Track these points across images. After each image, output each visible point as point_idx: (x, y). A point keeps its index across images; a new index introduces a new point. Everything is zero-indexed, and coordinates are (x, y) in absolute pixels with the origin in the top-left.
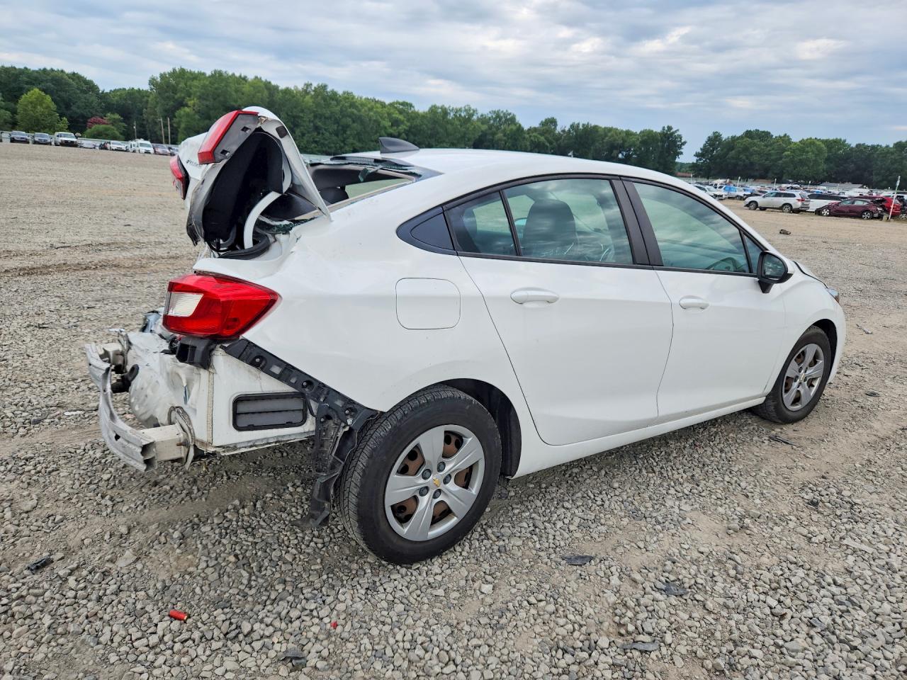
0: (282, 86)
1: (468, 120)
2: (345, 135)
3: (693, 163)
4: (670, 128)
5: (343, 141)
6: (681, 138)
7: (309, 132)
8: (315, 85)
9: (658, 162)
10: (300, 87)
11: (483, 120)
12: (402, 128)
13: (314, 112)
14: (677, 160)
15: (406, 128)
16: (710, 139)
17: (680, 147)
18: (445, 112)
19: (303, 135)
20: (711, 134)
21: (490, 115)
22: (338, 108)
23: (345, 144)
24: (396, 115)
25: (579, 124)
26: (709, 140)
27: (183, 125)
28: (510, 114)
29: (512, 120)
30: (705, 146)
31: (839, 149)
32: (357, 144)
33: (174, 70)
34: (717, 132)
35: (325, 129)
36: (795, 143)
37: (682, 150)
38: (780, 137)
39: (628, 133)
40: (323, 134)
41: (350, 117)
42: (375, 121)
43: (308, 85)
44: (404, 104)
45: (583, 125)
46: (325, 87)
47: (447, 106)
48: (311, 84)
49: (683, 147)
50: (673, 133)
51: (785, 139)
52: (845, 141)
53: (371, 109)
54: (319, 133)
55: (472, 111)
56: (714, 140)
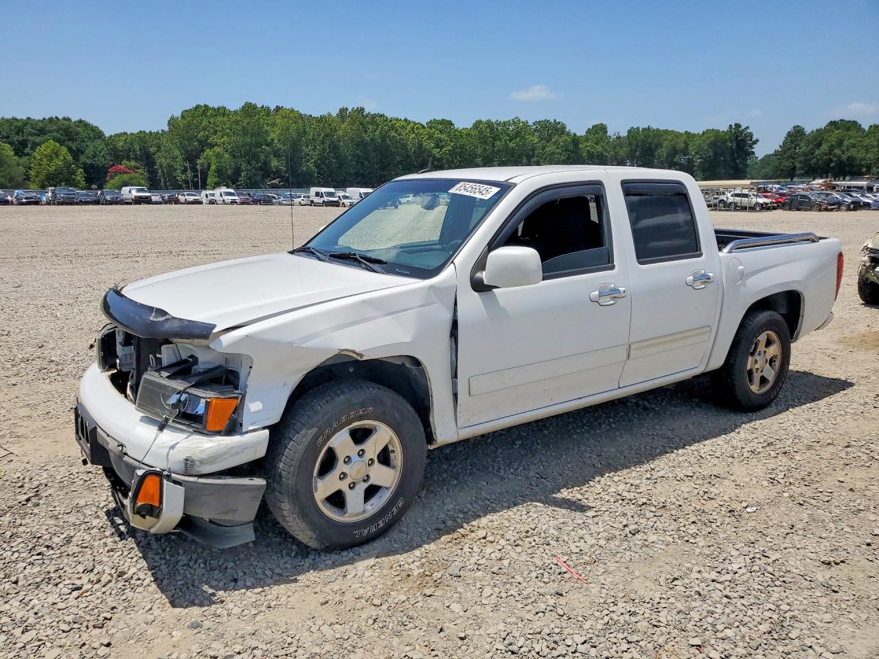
0: (316, 114)
4: (738, 126)
6: (752, 137)
8: (350, 110)
9: (730, 165)
10: (335, 113)
14: (750, 160)
15: (451, 149)
16: (789, 134)
17: (751, 147)
18: (492, 127)
20: (790, 128)
21: (534, 127)
22: (377, 133)
26: (789, 136)
27: (213, 167)
28: (559, 123)
29: (563, 130)
30: (785, 143)
34: (798, 126)
37: (753, 150)
43: (343, 111)
44: (443, 122)
45: (644, 129)
46: (363, 109)
47: (494, 120)
48: (347, 109)
49: (754, 146)
50: (743, 131)
55: (521, 124)
56: (796, 135)
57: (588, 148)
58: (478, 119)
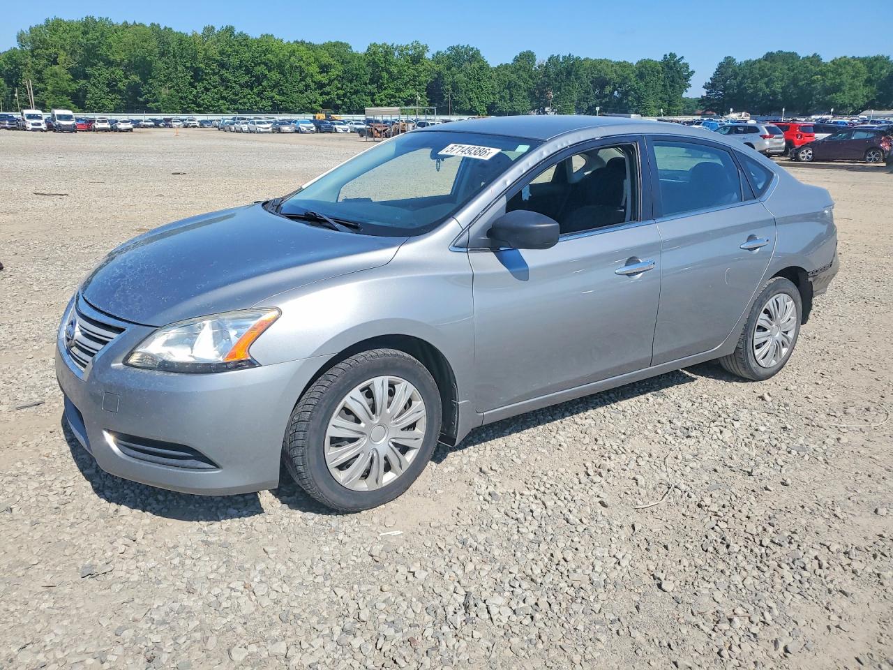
1: (417, 59)
2: (261, 87)
3: (703, 97)
4: (673, 56)
5: (258, 95)
6: (687, 68)
7: (215, 87)
8: (218, 28)
9: (661, 99)
10: (200, 32)
11: (438, 58)
12: (334, 73)
13: (217, 61)
14: (685, 95)
15: (340, 74)
16: (721, 65)
17: (687, 78)
18: (388, 52)
19: (207, 90)
20: (722, 59)
21: (448, 53)
23: (262, 98)
24: (326, 59)
25: (558, 56)
26: (720, 68)
28: (473, 48)
29: (474, 56)
30: (715, 74)
31: (882, 68)
32: (277, 97)
33: (47, 21)
34: (730, 57)
35: (235, 82)
36: (826, 65)
37: (689, 82)
38: (808, 58)
39: (624, 65)
40: (232, 88)
41: (266, 64)
42: (297, 67)
43: (210, 30)
44: (335, 45)
45: (564, 57)
46: (230, 30)
47: (389, 44)
48: (213, 28)
49: (691, 78)
50: (678, 61)
51: (815, 59)
52: (888, 58)
53: (293, 53)
54: (227, 87)
55: (421, 48)
56: (727, 66)
57: (501, 77)
58: (372, 43)
